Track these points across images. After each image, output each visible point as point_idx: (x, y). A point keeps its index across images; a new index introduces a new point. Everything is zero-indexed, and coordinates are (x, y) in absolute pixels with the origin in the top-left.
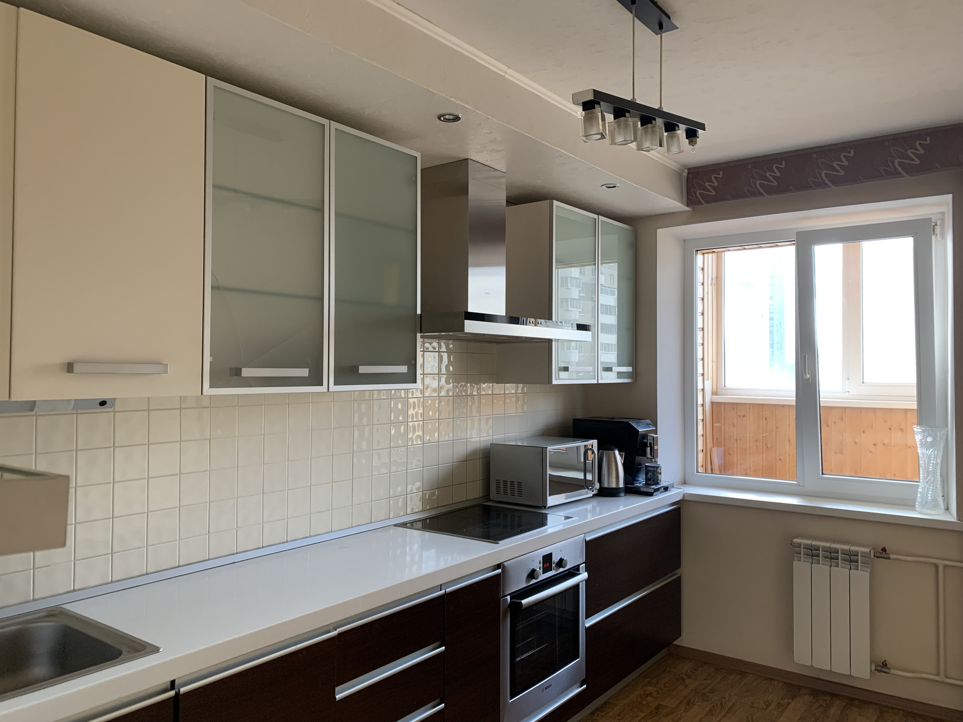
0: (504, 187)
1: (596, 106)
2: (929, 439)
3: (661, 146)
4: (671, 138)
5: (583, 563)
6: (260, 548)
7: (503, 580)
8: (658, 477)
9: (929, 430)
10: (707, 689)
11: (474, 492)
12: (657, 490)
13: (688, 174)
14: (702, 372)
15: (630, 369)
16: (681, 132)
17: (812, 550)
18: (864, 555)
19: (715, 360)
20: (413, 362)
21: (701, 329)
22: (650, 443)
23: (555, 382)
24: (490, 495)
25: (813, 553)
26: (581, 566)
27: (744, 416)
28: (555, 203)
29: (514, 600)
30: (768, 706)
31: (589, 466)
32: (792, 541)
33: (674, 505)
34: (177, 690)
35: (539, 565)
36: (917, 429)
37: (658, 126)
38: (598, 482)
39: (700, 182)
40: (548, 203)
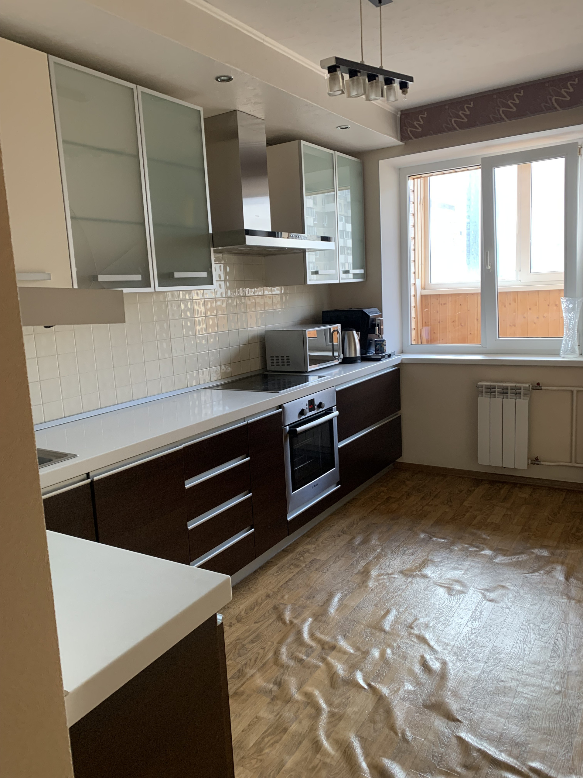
0: (264, 131)
1: (338, 69)
2: (571, 306)
3: (382, 96)
4: (389, 89)
5: (335, 406)
6: (115, 405)
7: (283, 415)
8: (383, 348)
9: (570, 299)
10: (421, 486)
11: (255, 366)
12: (383, 357)
13: (401, 115)
14: (414, 271)
15: (362, 271)
16: (396, 85)
17: (490, 389)
18: (525, 389)
19: (423, 263)
20: (210, 269)
21: (413, 238)
22: (378, 324)
23: (309, 282)
24: (266, 368)
25: (491, 391)
26: (333, 408)
27: (445, 304)
28: (303, 142)
29: (291, 429)
30: (461, 492)
32: (477, 384)
33: (396, 367)
34: (92, 479)
35: (306, 407)
36: (563, 299)
37: (381, 81)
38: (342, 354)
39: (410, 121)
40: (297, 143)
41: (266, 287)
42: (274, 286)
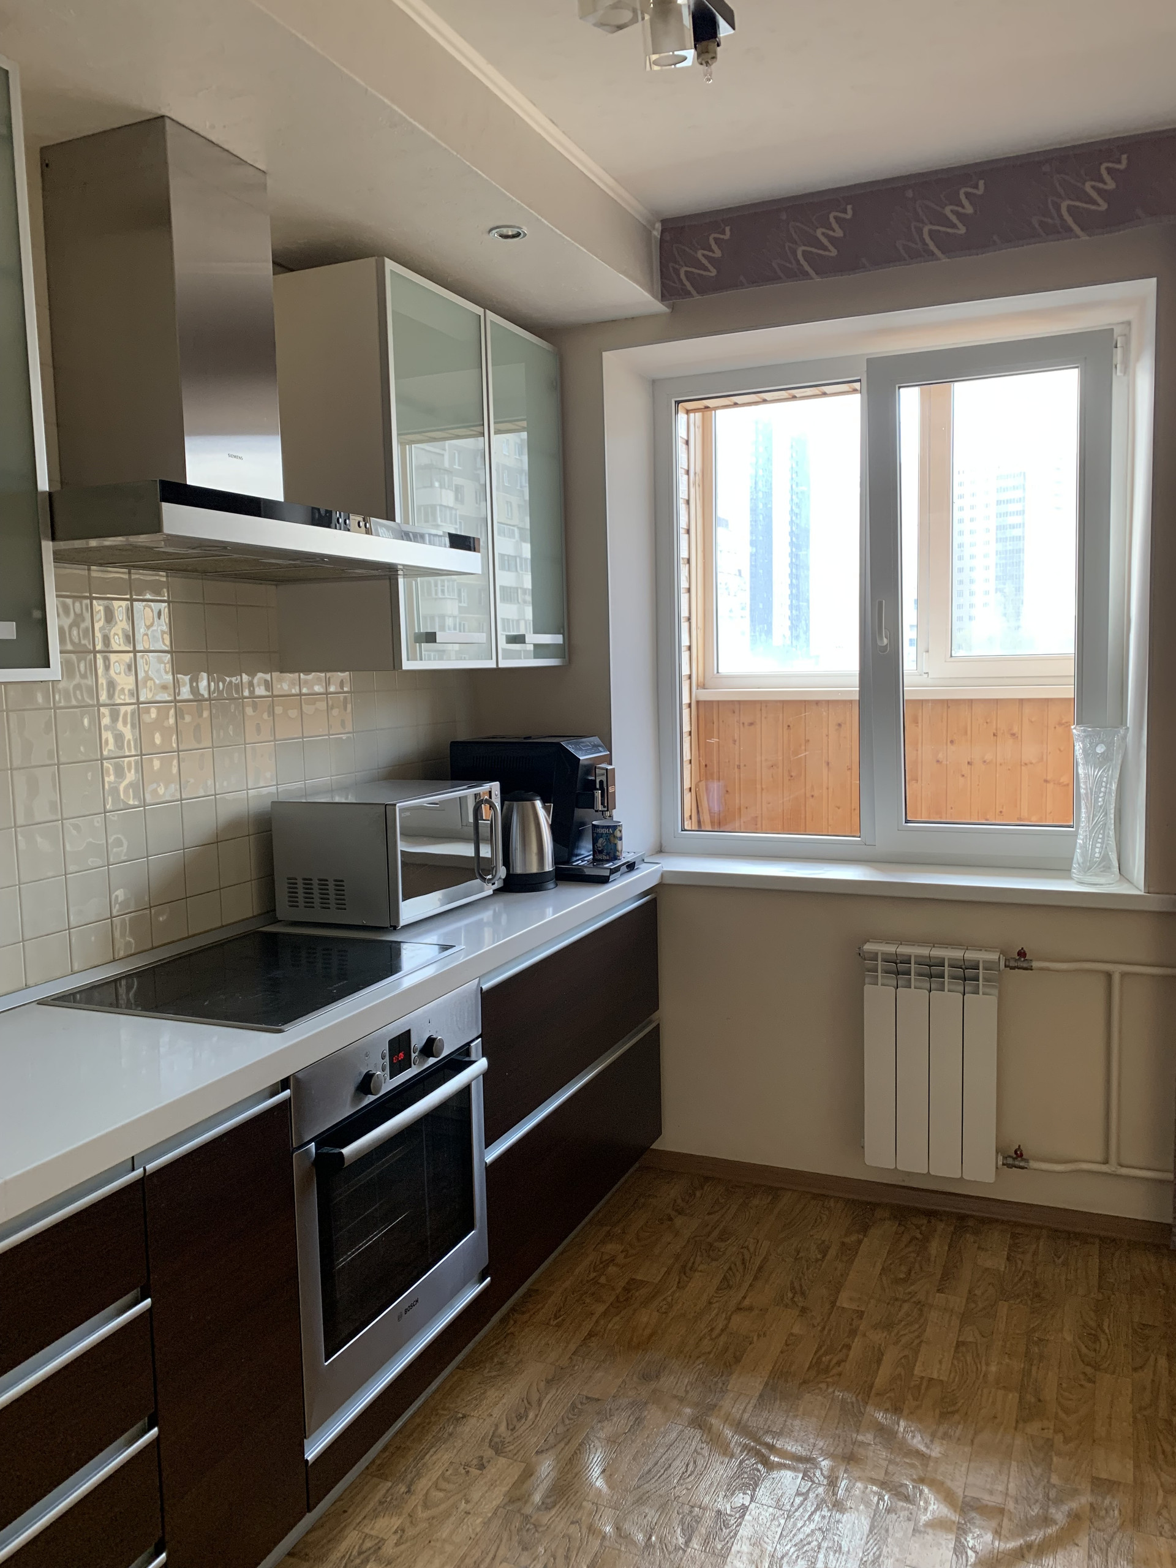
2: (1100, 749)
5: (477, 1038)
8: (616, 845)
9: (1097, 732)
11: (241, 906)
12: (616, 870)
13: (663, 232)
14: (688, 644)
15: (558, 639)
17: (896, 963)
18: (989, 966)
20: (37, 614)
21: (686, 561)
22: (601, 782)
23: (407, 665)
24: (274, 911)
25: (898, 968)
26: (473, 1045)
27: (751, 724)
28: (390, 265)
29: (326, 1150)
30: (825, 1253)
31: (484, 831)
32: (859, 948)
33: (645, 898)
35: (381, 1062)
38: (504, 865)
39: (687, 249)
40: (374, 263)
41: (281, 672)
42: (308, 670)
